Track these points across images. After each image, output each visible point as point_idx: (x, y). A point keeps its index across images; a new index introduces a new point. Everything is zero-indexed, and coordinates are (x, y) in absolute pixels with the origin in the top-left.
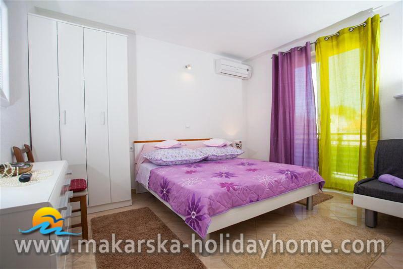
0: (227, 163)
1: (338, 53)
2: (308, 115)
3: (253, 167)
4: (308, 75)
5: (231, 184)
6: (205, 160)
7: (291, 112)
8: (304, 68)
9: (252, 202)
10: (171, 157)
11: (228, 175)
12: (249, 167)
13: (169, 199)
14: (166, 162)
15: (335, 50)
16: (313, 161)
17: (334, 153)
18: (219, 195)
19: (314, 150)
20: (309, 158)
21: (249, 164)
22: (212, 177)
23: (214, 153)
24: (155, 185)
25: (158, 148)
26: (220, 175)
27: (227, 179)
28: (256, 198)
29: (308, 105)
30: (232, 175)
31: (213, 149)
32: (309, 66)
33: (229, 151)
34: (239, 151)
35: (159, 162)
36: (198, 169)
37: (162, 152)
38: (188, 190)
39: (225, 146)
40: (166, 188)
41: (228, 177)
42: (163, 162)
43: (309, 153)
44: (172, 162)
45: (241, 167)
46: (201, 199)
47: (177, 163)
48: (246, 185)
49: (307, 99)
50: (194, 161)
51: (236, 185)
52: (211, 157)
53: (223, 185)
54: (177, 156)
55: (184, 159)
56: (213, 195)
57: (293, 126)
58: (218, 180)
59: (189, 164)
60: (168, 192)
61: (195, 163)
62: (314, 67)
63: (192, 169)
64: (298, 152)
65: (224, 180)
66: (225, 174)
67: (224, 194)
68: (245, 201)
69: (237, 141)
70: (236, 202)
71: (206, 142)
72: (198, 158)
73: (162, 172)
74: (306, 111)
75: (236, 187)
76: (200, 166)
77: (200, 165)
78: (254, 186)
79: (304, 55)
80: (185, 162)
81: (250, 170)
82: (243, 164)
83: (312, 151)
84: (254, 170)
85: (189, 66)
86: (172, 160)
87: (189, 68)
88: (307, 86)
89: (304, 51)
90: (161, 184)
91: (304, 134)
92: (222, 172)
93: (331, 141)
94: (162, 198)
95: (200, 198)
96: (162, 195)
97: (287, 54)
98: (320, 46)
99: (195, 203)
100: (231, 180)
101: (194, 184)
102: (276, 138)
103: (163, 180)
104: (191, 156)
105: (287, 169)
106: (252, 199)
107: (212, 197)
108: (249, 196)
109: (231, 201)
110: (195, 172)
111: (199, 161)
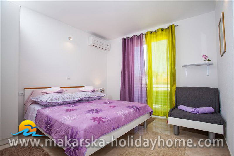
0: (95, 102)
1: (157, 41)
2: (141, 74)
3: (112, 105)
4: (142, 51)
5: (100, 118)
6: (81, 101)
7: (132, 71)
8: (139, 47)
9: (115, 129)
10: (55, 99)
11: (97, 111)
12: (110, 105)
13: (52, 133)
14: (51, 103)
15: (155, 39)
16: (144, 99)
17: (154, 95)
18: (92, 128)
19: (144, 93)
20: (142, 97)
21: (110, 103)
22: (86, 113)
23: (87, 96)
24: (40, 122)
25: (45, 93)
26: (92, 111)
27: (97, 114)
28: (117, 126)
29: (141, 68)
30: (100, 111)
31: (86, 93)
32: (142, 46)
33: (96, 94)
34: (103, 94)
35: (45, 103)
36: (76, 107)
37: (47, 96)
38: (67, 126)
39: (94, 91)
40: (50, 124)
41: (98, 113)
42: (49, 104)
43: (141, 95)
44: (56, 103)
45: (105, 105)
46: (79, 132)
47: (60, 104)
48: (111, 118)
49: (141, 64)
50: (72, 102)
51: (104, 119)
52: (84, 99)
53: (94, 119)
54: (60, 98)
55: (65, 100)
56: (87, 128)
57: (133, 79)
58: (90, 115)
59: (69, 103)
60: (51, 127)
61: (73, 103)
62: (145, 47)
63: (71, 107)
64: (136, 94)
65: (95, 115)
66: (95, 110)
67: (96, 126)
68: (110, 129)
69: (101, 88)
70: (104, 131)
71: (81, 89)
72: (75, 99)
73: (47, 112)
74: (140, 71)
75: (104, 120)
76: (77, 106)
77: (77, 104)
78: (115, 118)
79: (139, 40)
80: (66, 103)
81: (111, 107)
82: (105, 103)
83: (143, 94)
84: (114, 107)
85: (71, 38)
86: (56, 101)
87: (71, 39)
88: (141, 57)
89: (139, 38)
90: (45, 121)
91: (139, 84)
92: (92, 109)
93: (153, 88)
94: (46, 132)
95: (77, 132)
96: (46, 129)
97: (130, 38)
98: (148, 36)
99: (74, 136)
100: (100, 115)
101: (73, 120)
102: (124, 86)
103: (47, 118)
104: (71, 98)
105: (133, 105)
106: (115, 128)
107: (87, 130)
108: (113, 125)
109: (101, 131)
110: (73, 110)
111: (76, 101)
